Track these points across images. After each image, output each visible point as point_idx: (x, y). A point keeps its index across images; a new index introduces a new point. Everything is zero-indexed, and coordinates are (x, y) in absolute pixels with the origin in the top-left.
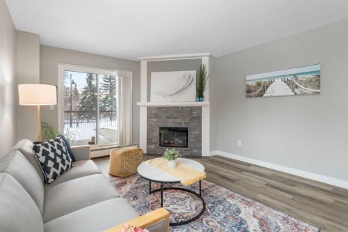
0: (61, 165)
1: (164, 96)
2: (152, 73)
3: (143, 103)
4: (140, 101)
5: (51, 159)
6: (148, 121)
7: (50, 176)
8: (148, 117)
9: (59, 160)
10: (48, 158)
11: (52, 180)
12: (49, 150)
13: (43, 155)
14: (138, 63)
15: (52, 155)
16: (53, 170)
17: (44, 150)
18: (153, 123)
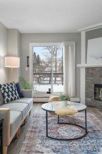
0: (11, 96)
1: (96, 58)
2: (88, 40)
3: (83, 65)
4: (80, 63)
5: (6, 92)
6: (86, 79)
7: (5, 100)
8: (86, 76)
9: (10, 93)
10: (5, 91)
11: (7, 102)
12: (6, 88)
13: (3, 90)
14: (79, 34)
15: (7, 90)
16: (7, 97)
17: (3, 87)
18: (90, 81)
